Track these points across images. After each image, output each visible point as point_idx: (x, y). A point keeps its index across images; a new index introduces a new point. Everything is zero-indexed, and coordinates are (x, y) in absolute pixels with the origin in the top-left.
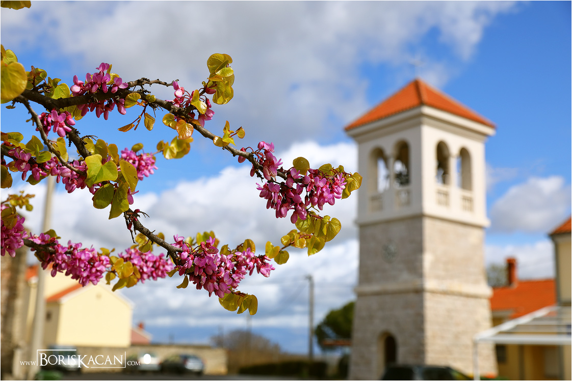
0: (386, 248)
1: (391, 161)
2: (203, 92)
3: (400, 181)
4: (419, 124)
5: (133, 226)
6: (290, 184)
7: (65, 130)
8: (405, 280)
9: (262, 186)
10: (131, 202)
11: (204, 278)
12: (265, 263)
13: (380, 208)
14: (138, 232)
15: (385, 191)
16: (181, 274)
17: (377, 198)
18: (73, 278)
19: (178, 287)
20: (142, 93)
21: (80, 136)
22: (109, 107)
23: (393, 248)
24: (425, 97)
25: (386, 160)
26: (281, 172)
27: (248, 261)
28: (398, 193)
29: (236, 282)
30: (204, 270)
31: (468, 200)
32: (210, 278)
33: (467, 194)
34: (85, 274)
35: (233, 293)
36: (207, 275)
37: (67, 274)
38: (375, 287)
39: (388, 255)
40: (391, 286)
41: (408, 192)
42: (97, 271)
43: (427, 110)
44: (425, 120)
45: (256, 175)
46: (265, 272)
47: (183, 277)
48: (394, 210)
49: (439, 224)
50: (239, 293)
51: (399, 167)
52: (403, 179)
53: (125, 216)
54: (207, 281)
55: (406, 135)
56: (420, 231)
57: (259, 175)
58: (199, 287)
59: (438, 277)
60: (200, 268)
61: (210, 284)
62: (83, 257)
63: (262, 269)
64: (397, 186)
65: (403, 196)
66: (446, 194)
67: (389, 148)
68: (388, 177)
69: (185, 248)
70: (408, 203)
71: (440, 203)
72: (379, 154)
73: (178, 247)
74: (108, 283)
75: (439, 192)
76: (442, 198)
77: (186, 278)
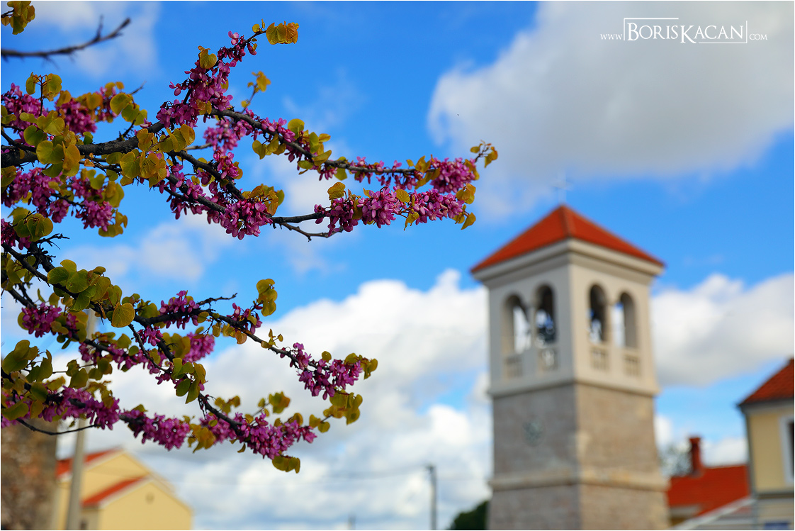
0: (528, 427)
1: (532, 311)
2: (253, 309)
3: (544, 337)
4: (566, 263)
5: (204, 407)
6: (319, 371)
7: (156, 340)
8: (554, 469)
9: (301, 373)
10: (203, 389)
11: (258, 445)
12: (309, 432)
13: (519, 373)
14: (208, 411)
15: (526, 351)
16: (241, 442)
17: (514, 361)
18: (160, 444)
19: (239, 452)
20: (209, 311)
21: (166, 344)
22: (186, 320)
23: (536, 426)
24: (572, 228)
25: (525, 310)
26: (313, 363)
27: (295, 431)
28: (541, 353)
29: (284, 446)
30: (258, 438)
31: (633, 361)
32: (263, 445)
33: (632, 353)
34: (169, 440)
35: (283, 456)
36: (260, 442)
37: (155, 441)
38: (514, 479)
39: (531, 436)
40: (536, 477)
41: (555, 352)
42: (179, 437)
43: (575, 244)
44: (574, 257)
45: (293, 366)
46: (309, 439)
47: (243, 443)
48: (537, 376)
49: (596, 393)
50: (287, 457)
51: (542, 318)
52: (548, 334)
53: (199, 400)
54: (261, 447)
55: (551, 278)
56: (572, 403)
57: (296, 366)
58: (255, 452)
59: (598, 465)
60: (255, 437)
61: (263, 449)
62: (167, 426)
63: (307, 437)
64: (540, 343)
65: (549, 358)
66: (604, 354)
67: (528, 295)
68: (528, 332)
69: (244, 422)
70: (555, 366)
71: (596, 366)
72: (515, 302)
73: (238, 421)
74: (190, 446)
75: (594, 351)
76: (598, 358)
77: (244, 445)
